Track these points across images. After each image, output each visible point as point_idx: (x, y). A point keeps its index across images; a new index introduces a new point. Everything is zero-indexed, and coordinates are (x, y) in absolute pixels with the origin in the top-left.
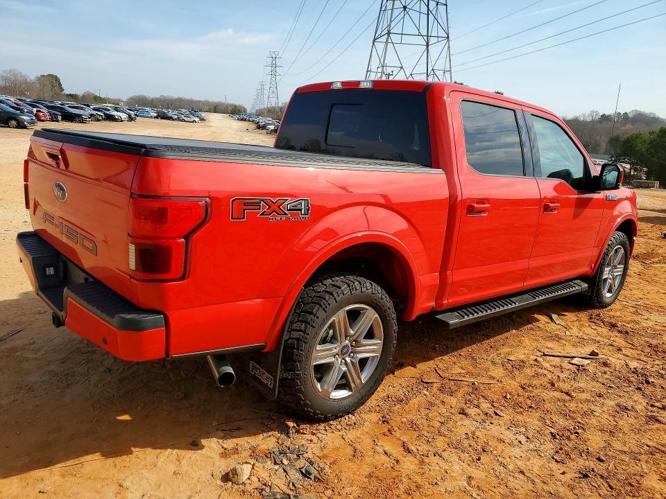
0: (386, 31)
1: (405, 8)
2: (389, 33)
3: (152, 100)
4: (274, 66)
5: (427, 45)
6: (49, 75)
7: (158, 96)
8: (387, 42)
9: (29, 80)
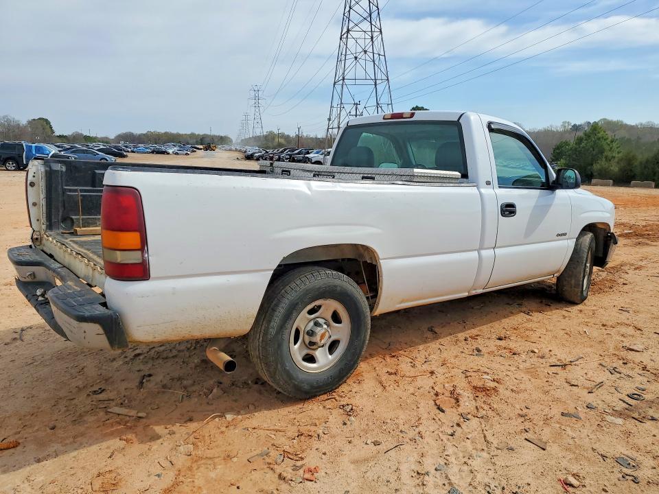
0: (341, 78)
1: (356, 58)
2: (344, 79)
3: (140, 135)
4: (257, 98)
5: (376, 84)
6: (40, 119)
7: (145, 132)
8: (342, 85)
9: (21, 125)
